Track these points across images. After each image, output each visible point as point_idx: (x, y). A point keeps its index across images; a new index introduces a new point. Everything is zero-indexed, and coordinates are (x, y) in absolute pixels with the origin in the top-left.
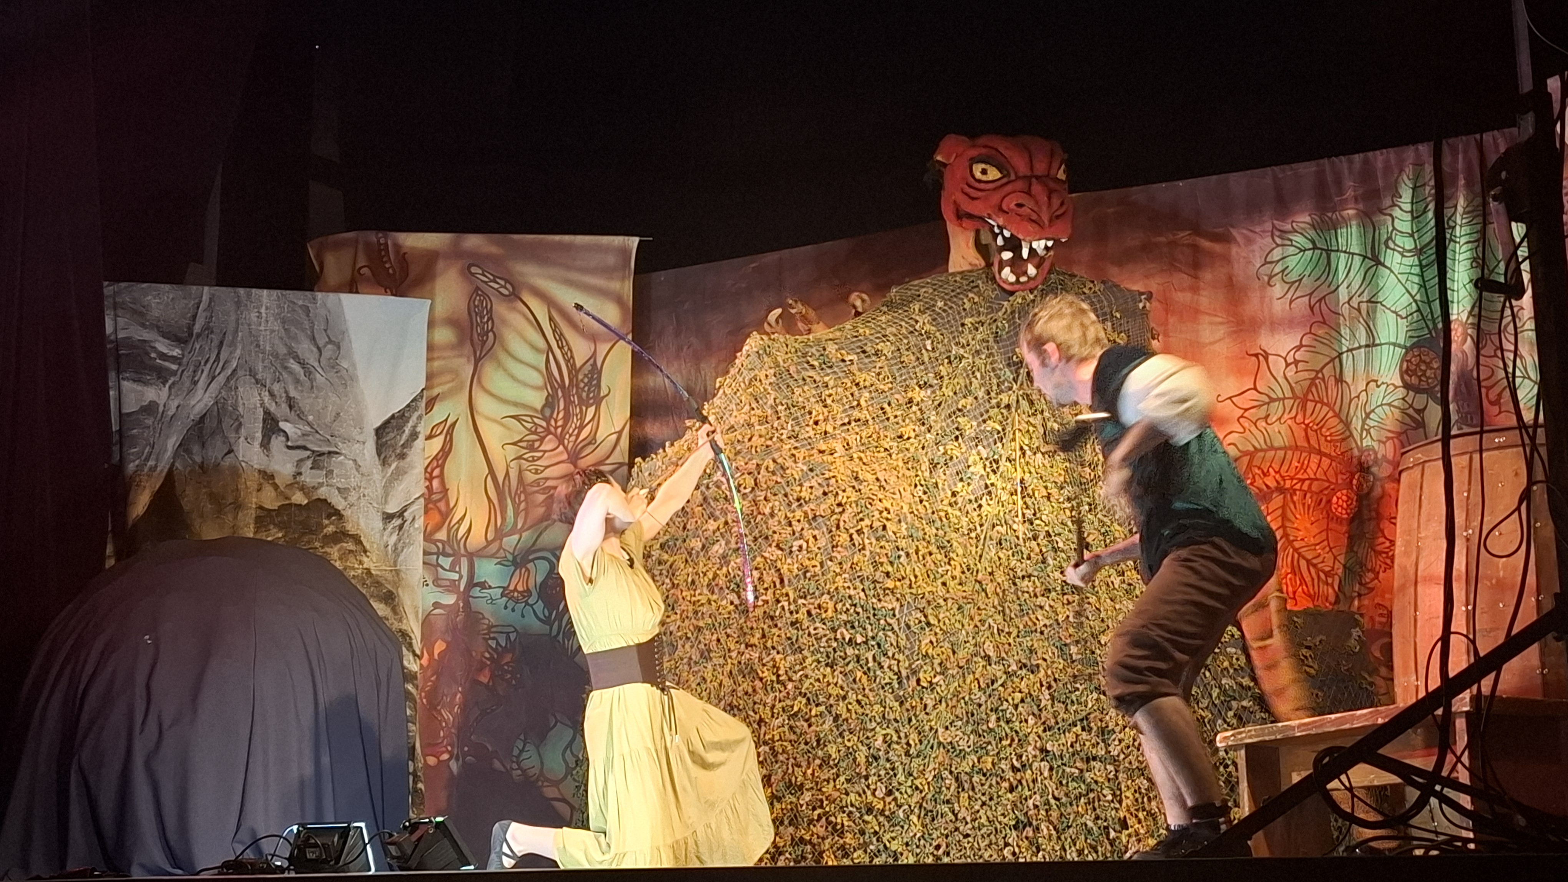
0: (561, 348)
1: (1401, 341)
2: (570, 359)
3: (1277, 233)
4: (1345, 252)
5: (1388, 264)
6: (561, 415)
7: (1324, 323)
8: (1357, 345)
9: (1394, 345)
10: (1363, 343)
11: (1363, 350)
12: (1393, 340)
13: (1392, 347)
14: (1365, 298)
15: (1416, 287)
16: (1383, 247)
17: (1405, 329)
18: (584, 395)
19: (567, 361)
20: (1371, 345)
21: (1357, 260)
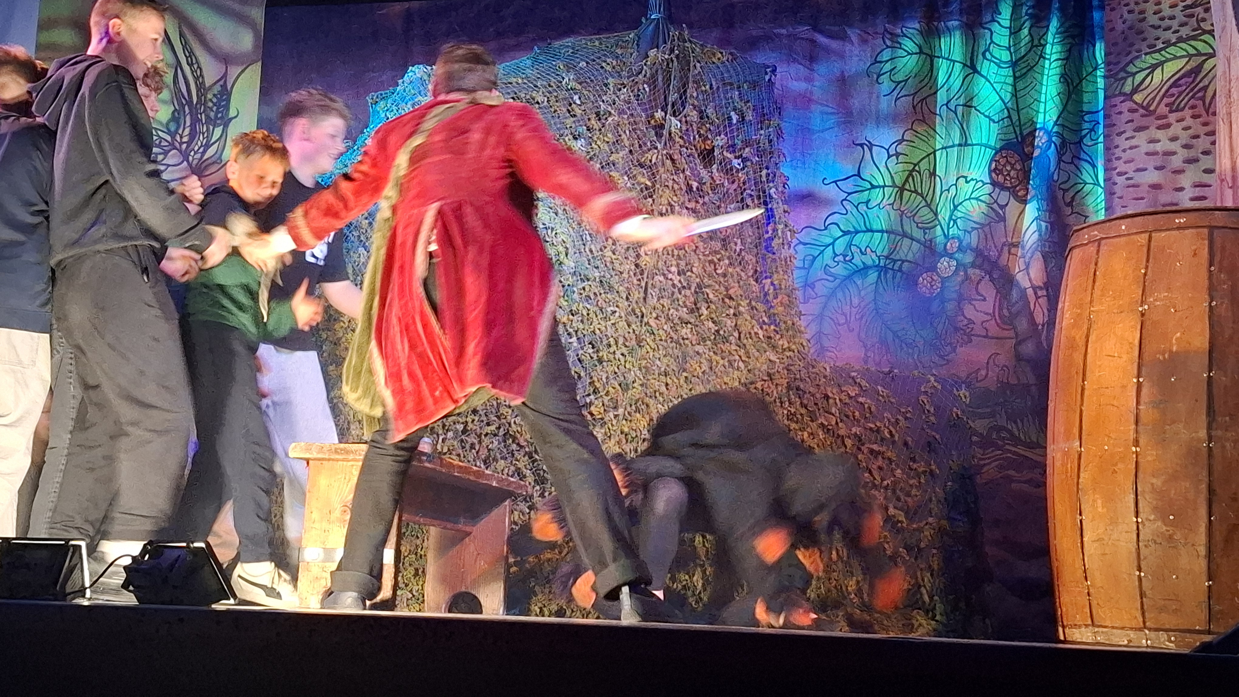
0: (190, 65)
1: (992, 143)
3: (889, 36)
4: (947, 59)
5: (984, 73)
6: (187, 132)
7: (924, 121)
8: (951, 144)
9: (986, 146)
10: (957, 142)
11: (956, 148)
12: (984, 141)
13: (983, 148)
14: (962, 101)
15: (1009, 95)
16: (980, 57)
17: (996, 132)
19: (196, 78)
20: (965, 144)
21: (958, 66)
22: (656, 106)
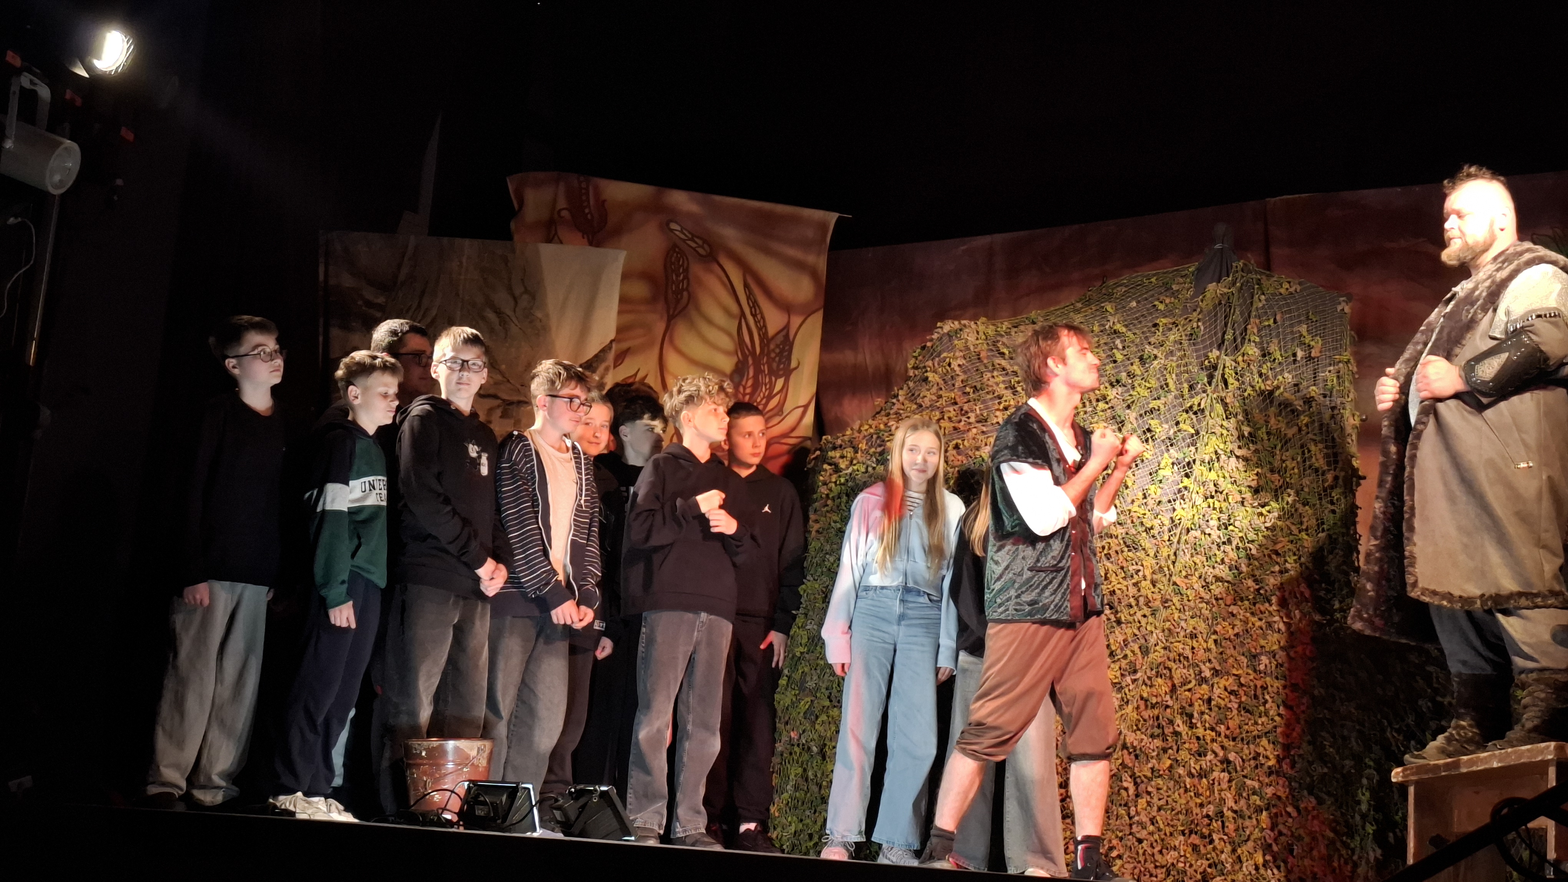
0: (754, 316)
2: (762, 328)
6: (750, 383)
18: (775, 365)
19: (759, 329)
22: (1211, 345)
